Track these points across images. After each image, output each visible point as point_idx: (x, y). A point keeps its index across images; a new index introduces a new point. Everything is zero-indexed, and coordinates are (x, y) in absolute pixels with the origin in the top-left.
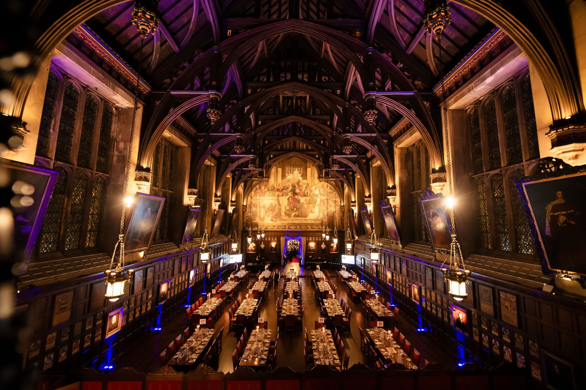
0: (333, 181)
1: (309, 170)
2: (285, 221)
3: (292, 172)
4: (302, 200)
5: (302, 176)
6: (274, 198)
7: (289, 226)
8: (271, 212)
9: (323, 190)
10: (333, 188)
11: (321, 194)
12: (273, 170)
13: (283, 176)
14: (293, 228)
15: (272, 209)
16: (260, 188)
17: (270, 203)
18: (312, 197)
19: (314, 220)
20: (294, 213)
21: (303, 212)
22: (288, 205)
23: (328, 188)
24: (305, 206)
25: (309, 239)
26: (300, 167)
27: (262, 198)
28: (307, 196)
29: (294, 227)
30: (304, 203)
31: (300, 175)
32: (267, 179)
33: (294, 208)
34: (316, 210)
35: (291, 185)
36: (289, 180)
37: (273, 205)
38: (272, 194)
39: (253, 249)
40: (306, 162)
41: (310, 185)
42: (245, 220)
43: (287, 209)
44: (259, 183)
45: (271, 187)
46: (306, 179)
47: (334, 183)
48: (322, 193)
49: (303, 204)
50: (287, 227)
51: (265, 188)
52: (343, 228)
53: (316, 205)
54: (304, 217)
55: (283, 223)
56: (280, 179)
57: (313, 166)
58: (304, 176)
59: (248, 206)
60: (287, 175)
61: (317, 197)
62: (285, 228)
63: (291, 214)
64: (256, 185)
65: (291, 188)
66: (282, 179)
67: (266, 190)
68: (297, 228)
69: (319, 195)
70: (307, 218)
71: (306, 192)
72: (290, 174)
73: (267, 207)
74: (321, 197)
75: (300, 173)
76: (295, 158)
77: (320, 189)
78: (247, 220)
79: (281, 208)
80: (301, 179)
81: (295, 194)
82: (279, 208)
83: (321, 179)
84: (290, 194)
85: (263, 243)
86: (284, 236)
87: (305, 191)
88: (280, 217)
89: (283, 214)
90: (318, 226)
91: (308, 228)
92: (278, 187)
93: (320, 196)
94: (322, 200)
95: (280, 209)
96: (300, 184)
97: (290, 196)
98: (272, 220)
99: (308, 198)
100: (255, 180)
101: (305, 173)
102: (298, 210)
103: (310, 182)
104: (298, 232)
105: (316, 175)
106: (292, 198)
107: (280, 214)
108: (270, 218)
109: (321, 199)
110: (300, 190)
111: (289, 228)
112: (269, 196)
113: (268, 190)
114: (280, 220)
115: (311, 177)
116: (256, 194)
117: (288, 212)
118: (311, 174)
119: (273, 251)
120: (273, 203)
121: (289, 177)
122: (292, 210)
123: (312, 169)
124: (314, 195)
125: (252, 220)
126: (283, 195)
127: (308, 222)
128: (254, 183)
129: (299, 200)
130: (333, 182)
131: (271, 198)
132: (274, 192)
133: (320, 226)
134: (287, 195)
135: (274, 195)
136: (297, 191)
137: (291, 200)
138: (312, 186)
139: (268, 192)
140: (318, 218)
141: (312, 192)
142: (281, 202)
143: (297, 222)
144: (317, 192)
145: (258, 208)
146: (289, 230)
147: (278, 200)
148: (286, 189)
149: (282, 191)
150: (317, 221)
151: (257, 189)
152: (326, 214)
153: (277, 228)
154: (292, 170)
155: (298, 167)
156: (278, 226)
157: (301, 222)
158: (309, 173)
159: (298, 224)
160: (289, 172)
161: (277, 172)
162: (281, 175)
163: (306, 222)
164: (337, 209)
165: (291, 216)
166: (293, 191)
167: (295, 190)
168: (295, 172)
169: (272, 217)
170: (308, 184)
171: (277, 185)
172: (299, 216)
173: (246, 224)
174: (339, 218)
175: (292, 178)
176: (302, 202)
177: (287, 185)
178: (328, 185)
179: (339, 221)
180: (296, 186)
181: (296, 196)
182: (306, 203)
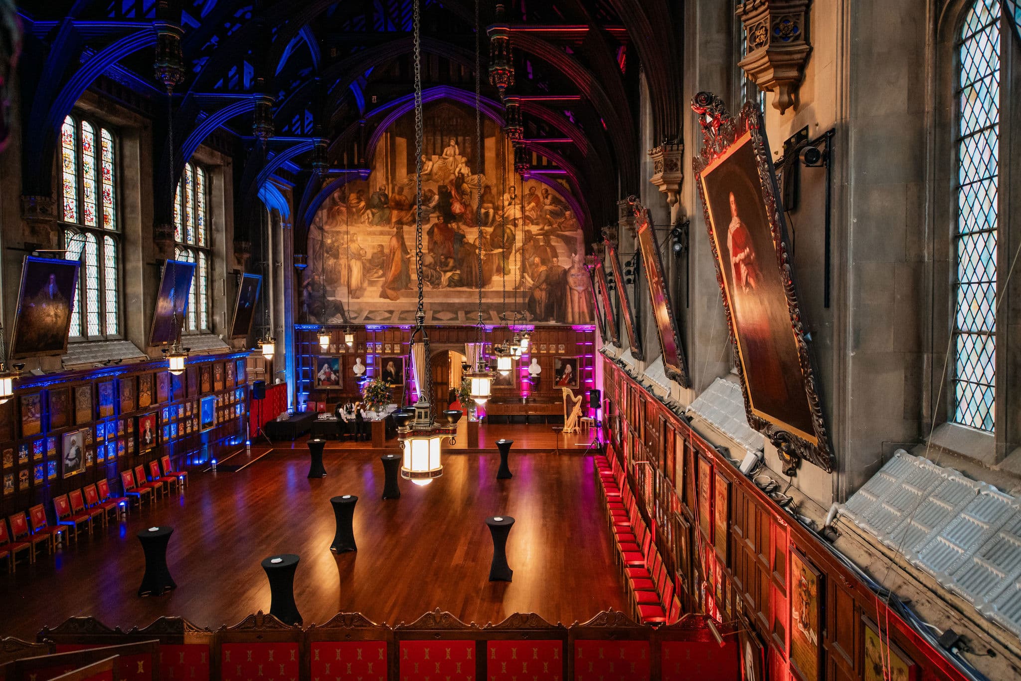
0: (561, 177)
1: (490, 143)
3: (438, 150)
4: (472, 235)
5: (469, 163)
6: (387, 229)
7: (435, 312)
9: (533, 204)
10: (563, 199)
12: (382, 144)
13: (413, 165)
14: (445, 319)
16: (344, 199)
17: (376, 244)
18: (501, 225)
19: (507, 295)
20: (449, 274)
21: (476, 270)
22: (430, 250)
23: (548, 201)
26: (464, 135)
27: (352, 229)
28: (486, 225)
29: (450, 315)
30: (477, 243)
31: (464, 159)
32: (363, 172)
34: (514, 265)
35: (436, 191)
36: (430, 174)
37: (386, 251)
38: (381, 217)
39: (333, 376)
41: (494, 191)
42: (305, 293)
43: (426, 263)
44: (340, 186)
45: (376, 197)
46: (483, 171)
47: (566, 185)
48: (533, 215)
49: (474, 246)
50: (429, 314)
54: (477, 286)
56: (404, 171)
57: (502, 130)
58: (476, 163)
61: (515, 225)
62: (423, 319)
63: (439, 278)
64: (331, 189)
65: (437, 197)
66: (411, 169)
67: (363, 204)
68: (456, 319)
69: (520, 222)
70: (487, 289)
71: (483, 211)
73: (369, 256)
75: (462, 154)
76: (446, 105)
78: (310, 294)
79: (409, 260)
80: (465, 170)
81: (448, 216)
84: (434, 219)
85: (358, 360)
86: (420, 341)
87: (479, 208)
88: (407, 287)
89: (415, 277)
90: (519, 313)
91: (490, 319)
92: (398, 198)
93: (525, 224)
94: (529, 237)
95: (406, 262)
96: (465, 185)
97: (436, 225)
98: (384, 295)
99: (490, 230)
100: (330, 176)
101: (478, 153)
102: (459, 264)
103: (494, 181)
104: (461, 329)
106: (440, 229)
107: (408, 277)
108: (376, 290)
109: (528, 233)
110: (466, 205)
111: (434, 319)
112: (371, 223)
113: (369, 206)
115: (497, 165)
117: (430, 272)
118: (498, 156)
119: (390, 382)
120: (385, 244)
121: (432, 165)
123: (498, 143)
124: (505, 220)
125: (324, 296)
127: (489, 301)
128: (324, 185)
129: (464, 236)
130: (564, 182)
131: (379, 228)
132: (387, 211)
135: (388, 221)
136: (457, 208)
137: (438, 237)
139: (369, 211)
140: (518, 288)
141: (501, 213)
143: (456, 300)
144: (514, 212)
145: (343, 261)
146: (435, 323)
147: (400, 236)
151: (334, 203)
152: (543, 277)
153: (400, 319)
154: (438, 145)
155: (456, 136)
156: (403, 312)
157: (470, 301)
158: (490, 155)
159: (462, 306)
160: (430, 151)
161: (393, 150)
162: (405, 161)
163: (483, 300)
164: (573, 262)
165: (438, 284)
166: (445, 208)
167: (451, 204)
168: (448, 151)
169: (382, 287)
170: (487, 187)
171: (396, 189)
172: (462, 286)
173: (309, 306)
174: (581, 289)
175: (440, 168)
176: (471, 241)
177: (426, 189)
178: (547, 191)
179: (580, 298)
180: (453, 193)
181: (454, 226)
182: (484, 244)
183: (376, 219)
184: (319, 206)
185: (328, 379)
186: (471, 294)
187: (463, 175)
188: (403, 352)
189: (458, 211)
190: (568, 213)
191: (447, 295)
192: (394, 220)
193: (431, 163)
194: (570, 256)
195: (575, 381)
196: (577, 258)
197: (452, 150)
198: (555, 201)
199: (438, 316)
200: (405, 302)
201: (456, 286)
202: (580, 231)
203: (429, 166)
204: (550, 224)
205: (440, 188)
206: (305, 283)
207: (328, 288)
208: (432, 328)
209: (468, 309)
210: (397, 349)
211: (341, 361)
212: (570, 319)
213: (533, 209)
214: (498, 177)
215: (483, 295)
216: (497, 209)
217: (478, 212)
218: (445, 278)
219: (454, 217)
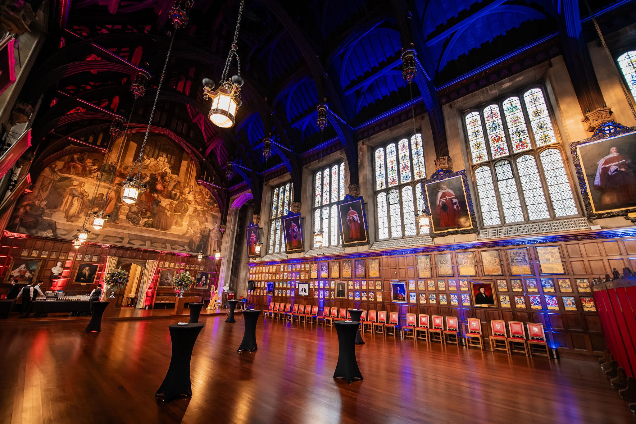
1: (184, 163)
2: (124, 229)
3: (155, 156)
4: (165, 202)
7: (131, 239)
8: (96, 209)
9: (200, 196)
10: (214, 198)
11: (196, 201)
12: (120, 141)
13: (138, 158)
14: (137, 244)
16: (81, 160)
18: (182, 202)
19: (179, 236)
20: (146, 220)
21: (163, 220)
22: (137, 204)
23: (208, 197)
24: (168, 213)
25: (164, 264)
26: (171, 154)
28: (174, 199)
29: (141, 243)
30: (168, 207)
31: (169, 166)
32: (102, 150)
33: (146, 211)
34: (185, 222)
35: (149, 175)
36: (147, 166)
37: (105, 198)
38: (108, 178)
39: (28, 274)
40: (182, 150)
41: (182, 185)
42: (22, 210)
43: (132, 211)
45: (107, 166)
46: (178, 174)
48: (199, 201)
49: (165, 208)
50: (126, 240)
53: (186, 216)
54: (162, 229)
55: (119, 233)
56: (131, 159)
57: (192, 160)
58: (176, 169)
60: (145, 157)
61: (190, 204)
62: (121, 242)
63: (139, 221)
64: (72, 151)
65: (148, 178)
66: (135, 160)
67: (95, 167)
68: (145, 245)
69: (193, 203)
70: (168, 232)
71: (174, 192)
72: (152, 159)
73: (90, 198)
74: (195, 206)
75: (169, 162)
76: (165, 138)
77: (196, 195)
78: (26, 212)
79: (120, 207)
80: (169, 171)
81: (153, 189)
82: (116, 205)
83: (201, 182)
84: (144, 188)
85: (59, 264)
86: (115, 255)
87: (172, 190)
88: (114, 222)
89: (122, 217)
90: (183, 247)
91: (166, 248)
92: (122, 171)
93: (195, 204)
94: (196, 210)
95: (117, 209)
96: (166, 178)
97: (144, 192)
99: (176, 202)
100: (75, 143)
101: (177, 165)
102: (153, 215)
103: (183, 181)
104: (146, 251)
105: (194, 174)
106: (146, 195)
107: (117, 216)
109: (195, 208)
110: (165, 187)
111: (129, 243)
112: (98, 179)
113: (100, 170)
115: (186, 174)
117: (133, 216)
118: (187, 170)
119: (83, 281)
120: (105, 194)
121: (150, 162)
122: (143, 214)
123: (189, 164)
124: (186, 200)
125: (41, 216)
127: (167, 238)
128: (67, 148)
129: (160, 202)
130: (215, 190)
132: (113, 176)
133: (186, 247)
135: (112, 182)
136: (159, 187)
137: (143, 198)
138: (184, 187)
139: (99, 173)
140: (185, 234)
141: (183, 196)
143: (147, 235)
144: (191, 197)
146: (129, 246)
147: (118, 192)
150: (182, 238)
151: (73, 160)
152: (199, 231)
153: (104, 240)
154: (156, 154)
156: (106, 236)
157: (156, 236)
158: (183, 168)
159: (150, 239)
160: (150, 155)
161: (127, 147)
162: (133, 155)
163: (164, 237)
164: (215, 227)
165: (137, 224)
166: (152, 185)
167: (156, 184)
168: (161, 158)
170: (179, 182)
171: (123, 166)
172: (153, 227)
173: (21, 220)
174: (216, 239)
175: (154, 165)
176: (164, 206)
177: (143, 172)
178: (208, 193)
179: (215, 244)
180: (159, 179)
181: (155, 195)
182: (171, 209)
183: (103, 178)
184: (59, 158)
185: (22, 276)
186: (157, 233)
187: (167, 172)
188: (99, 261)
189: (159, 188)
190: (215, 205)
191: (141, 231)
192: (116, 182)
193: (149, 161)
194: (213, 224)
195: (206, 285)
196: (216, 225)
197: (163, 159)
198: (211, 198)
199: (132, 242)
200: (110, 230)
201: (149, 227)
202: (220, 214)
203: (147, 162)
204: (207, 207)
206: (25, 203)
207: (47, 211)
208: (127, 249)
209: (153, 241)
210: (95, 259)
211: (41, 263)
212: (209, 253)
213: (200, 198)
214: (186, 180)
215: (165, 234)
216: (182, 193)
217: (171, 193)
218: (143, 221)
219: (156, 191)
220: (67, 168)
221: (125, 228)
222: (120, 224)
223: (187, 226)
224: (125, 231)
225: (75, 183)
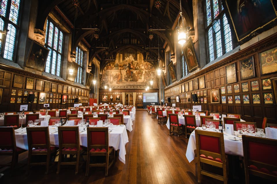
1: (138, 55)
4: (135, 72)
5: (134, 59)
6: (118, 70)
7: (127, 86)
8: (116, 79)
11: (145, 69)
12: (118, 55)
13: (124, 59)
14: (129, 88)
15: (117, 77)
16: (110, 65)
19: (142, 83)
20: (130, 79)
21: (135, 78)
22: (126, 75)
23: (149, 66)
24: (136, 75)
26: (133, 54)
27: (112, 71)
28: (137, 70)
29: (130, 87)
30: (136, 73)
31: (133, 58)
32: (114, 60)
34: (143, 77)
36: (127, 61)
37: (118, 75)
38: (117, 68)
39: (106, 99)
40: (136, 51)
41: (139, 64)
42: (101, 83)
43: (126, 77)
44: (109, 63)
46: (137, 60)
47: (153, 63)
49: (135, 74)
50: (126, 87)
51: (113, 65)
52: (158, 87)
53: (143, 75)
55: (123, 85)
57: (141, 53)
58: (136, 59)
59: (103, 75)
60: (125, 58)
62: (124, 88)
63: (128, 80)
64: (107, 63)
65: (128, 65)
66: (123, 60)
67: (113, 66)
68: (131, 88)
69: (144, 69)
71: (137, 67)
72: (128, 58)
73: (114, 76)
75: (133, 57)
76: (130, 49)
80: (134, 60)
81: (130, 68)
83: (145, 60)
84: (127, 69)
85: (111, 96)
86: (124, 92)
89: (123, 80)
91: (138, 87)
92: (120, 65)
94: (146, 72)
95: (121, 77)
96: (133, 63)
98: (117, 83)
99: (138, 71)
100: (107, 61)
101: (136, 57)
102: (132, 77)
104: (132, 90)
105: (143, 58)
106: (128, 71)
107: (122, 80)
108: (115, 82)
110: (133, 66)
112: (115, 70)
113: (115, 66)
114: (121, 83)
115: (140, 59)
116: (108, 68)
117: (126, 79)
118: (140, 57)
119: (118, 100)
120: (118, 73)
121: (127, 59)
122: (129, 77)
123: (140, 55)
124: (141, 69)
126: (123, 69)
129: (133, 72)
132: (118, 67)
134: (125, 69)
135: (118, 69)
136: (132, 67)
138: (140, 64)
139: (115, 68)
140: (144, 82)
142: (122, 73)
143: (131, 84)
144: (143, 68)
145: (109, 77)
146: (127, 88)
147: (121, 72)
148: (125, 66)
149: (123, 67)
151: (108, 66)
153: (120, 88)
154: (128, 55)
155: (132, 54)
156: (120, 86)
158: (138, 57)
159: (132, 85)
161: (120, 56)
162: (122, 58)
163: (137, 84)
166: (129, 67)
167: (130, 66)
168: (130, 56)
169: (117, 81)
170: (137, 63)
171: (120, 63)
172: (132, 81)
173: (102, 85)
174: (156, 82)
175: (129, 60)
177: (126, 63)
178: (149, 64)
180: (131, 64)
181: (131, 70)
182: (137, 74)
183: (116, 69)
184: (105, 66)
185: (105, 99)
186: (134, 83)
190: (153, 68)
191: (129, 83)
192: (119, 69)
196: (155, 76)
197: (131, 56)
198: (151, 65)
200: (121, 84)
201: (131, 81)
203: (126, 59)
204: (150, 70)
205: (128, 63)
207: (106, 82)
209: (134, 86)
211: (108, 96)
213: (146, 67)
214: (140, 61)
215: (137, 83)
216: (139, 67)
217: (136, 68)
218: (129, 80)
219: (131, 69)
220: (107, 69)
221: (125, 83)
222: (123, 82)
223: (143, 79)
224: (125, 84)
225: (110, 72)
